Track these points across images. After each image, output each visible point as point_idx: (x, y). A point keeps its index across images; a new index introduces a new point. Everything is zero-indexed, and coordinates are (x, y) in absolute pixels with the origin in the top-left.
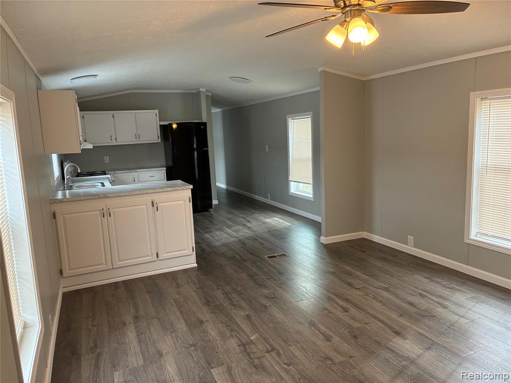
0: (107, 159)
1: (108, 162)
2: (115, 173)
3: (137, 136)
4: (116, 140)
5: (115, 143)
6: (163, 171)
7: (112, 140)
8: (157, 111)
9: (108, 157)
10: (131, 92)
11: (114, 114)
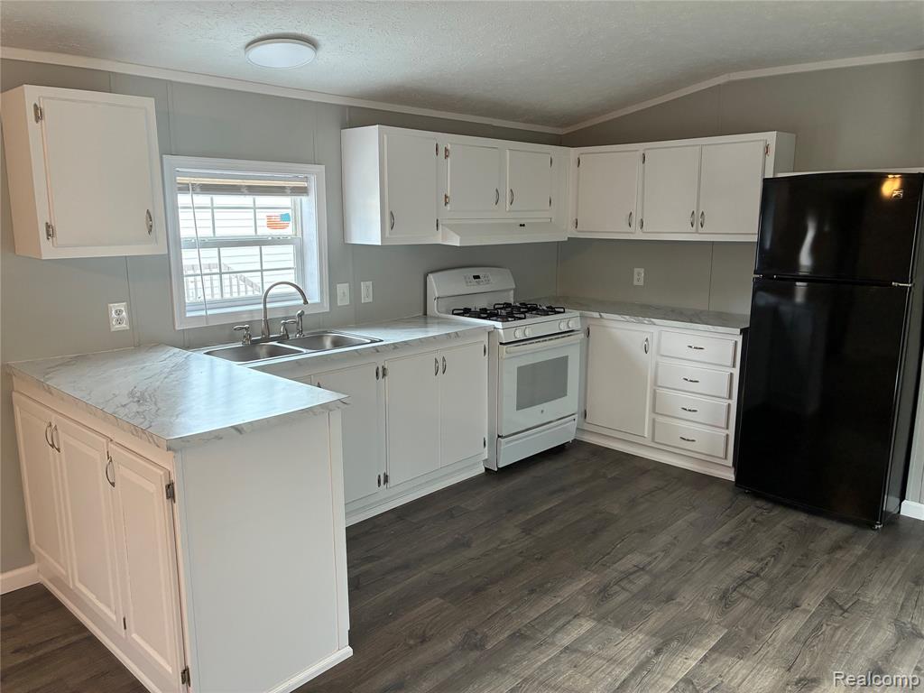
0: (639, 274)
1: (641, 283)
2: (602, 317)
3: (698, 219)
4: (642, 227)
5: (639, 235)
6: (730, 337)
7: (633, 225)
8: (771, 137)
9: (642, 271)
10: (726, 80)
11: (645, 150)
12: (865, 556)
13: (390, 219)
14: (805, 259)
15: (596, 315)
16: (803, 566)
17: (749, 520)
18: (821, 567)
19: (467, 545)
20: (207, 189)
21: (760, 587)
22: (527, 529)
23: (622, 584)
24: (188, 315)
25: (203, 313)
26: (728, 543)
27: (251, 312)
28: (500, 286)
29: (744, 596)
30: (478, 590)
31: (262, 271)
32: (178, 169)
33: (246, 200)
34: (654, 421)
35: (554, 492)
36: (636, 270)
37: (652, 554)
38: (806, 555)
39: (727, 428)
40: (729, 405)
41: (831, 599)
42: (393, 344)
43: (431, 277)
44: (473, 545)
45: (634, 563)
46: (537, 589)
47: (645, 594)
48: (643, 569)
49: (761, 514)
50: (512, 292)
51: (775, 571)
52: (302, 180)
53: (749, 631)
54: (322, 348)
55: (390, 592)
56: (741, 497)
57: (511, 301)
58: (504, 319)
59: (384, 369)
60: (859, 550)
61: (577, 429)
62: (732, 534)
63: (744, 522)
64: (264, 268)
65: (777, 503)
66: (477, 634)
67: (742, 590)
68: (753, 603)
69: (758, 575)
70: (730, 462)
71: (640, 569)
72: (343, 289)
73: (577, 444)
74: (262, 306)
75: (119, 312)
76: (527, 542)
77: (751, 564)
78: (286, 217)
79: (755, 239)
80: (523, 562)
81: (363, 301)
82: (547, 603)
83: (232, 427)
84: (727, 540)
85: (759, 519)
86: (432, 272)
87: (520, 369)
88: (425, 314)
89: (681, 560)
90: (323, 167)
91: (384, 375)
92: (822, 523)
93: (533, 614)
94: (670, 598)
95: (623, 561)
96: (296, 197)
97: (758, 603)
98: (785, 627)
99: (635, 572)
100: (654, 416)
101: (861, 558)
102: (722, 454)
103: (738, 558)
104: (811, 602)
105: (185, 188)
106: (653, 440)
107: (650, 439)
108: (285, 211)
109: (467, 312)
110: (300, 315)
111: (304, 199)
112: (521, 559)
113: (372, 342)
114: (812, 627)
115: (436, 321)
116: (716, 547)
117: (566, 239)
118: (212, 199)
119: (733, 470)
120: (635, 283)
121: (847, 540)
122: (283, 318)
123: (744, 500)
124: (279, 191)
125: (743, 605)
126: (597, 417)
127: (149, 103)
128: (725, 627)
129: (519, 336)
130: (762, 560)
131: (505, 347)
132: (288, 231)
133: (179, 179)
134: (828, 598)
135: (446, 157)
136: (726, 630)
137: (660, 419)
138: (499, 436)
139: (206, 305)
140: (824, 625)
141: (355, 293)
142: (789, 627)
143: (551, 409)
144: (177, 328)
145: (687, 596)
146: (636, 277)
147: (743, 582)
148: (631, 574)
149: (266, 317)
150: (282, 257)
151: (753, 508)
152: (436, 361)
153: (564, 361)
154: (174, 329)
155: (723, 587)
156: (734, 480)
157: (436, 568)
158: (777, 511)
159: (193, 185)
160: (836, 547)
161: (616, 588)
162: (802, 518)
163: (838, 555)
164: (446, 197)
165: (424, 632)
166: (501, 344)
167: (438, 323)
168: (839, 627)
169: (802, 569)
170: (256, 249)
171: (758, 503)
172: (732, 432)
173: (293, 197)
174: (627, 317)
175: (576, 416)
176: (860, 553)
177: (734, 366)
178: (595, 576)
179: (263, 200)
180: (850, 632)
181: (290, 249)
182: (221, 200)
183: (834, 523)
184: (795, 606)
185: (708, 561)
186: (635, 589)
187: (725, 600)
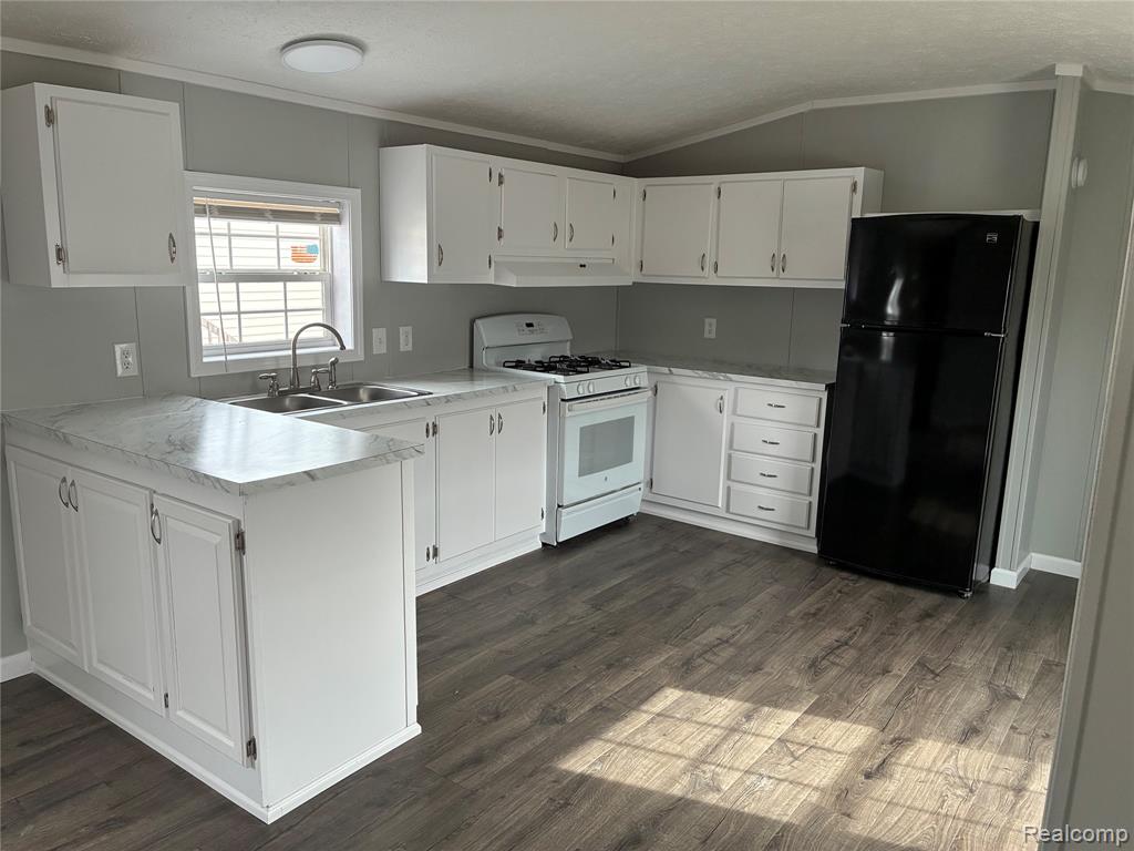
0: (710, 325)
1: (713, 336)
2: (671, 373)
3: (779, 262)
4: (716, 270)
5: (712, 280)
6: (815, 394)
7: (706, 269)
8: (859, 173)
9: (714, 321)
10: (810, 108)
11: (720, 183)
12: (956, 623)
13: (437, 255)
14: (892, 309)
15: (666, 370)
16: (893, 634)
17: (835, 591)
18: (910, 635)
19: (532, 622)
20: (225, 212)
21: (849, 655)
22: (597, 605)
23: (707, 656)
24: (205, 360)
25: (222, 358)
26: (814, 615)
27: (277, 358)
28: (555, 336)
29: (833, 663)
30: (550, 666)
31: (286, 311)
32: (195, 188)
33: (267, 227)
34: (729, 488)
35: (624, 566)
36: (707, 321)
37: (736, 627)
38: (896, 624)
39: (810, 495)
40: (813, 469)
41: (922, 664)
42: (446, 397)
43: (478, 322)
44: (539, 622)
45: (717, 635)
46: (615, 665)
47: (730, 666)
48: (727, 642)
49: (847, 585)
50: (568, 343)
51: (864, 640)
52: (333, 206)
53: (841, 696)
54: (360, 401)
55: (453, 670)
56: (825, 569)
57: (568, 354)
58: (565, 373)
59: (435, 426)
60: (948, 618)
61: (643, 500)
62: (819, 606)
63: (830, 593)
64: (289, 308)
65: (863, 573)
66: (555, 709)
67: (832, 658)
68: (843, 670)
69: (846, 644)
70: (812, 532)
71: (723, 642)
72: (379, 334)
73: (642, 517)
74: (290, 352)
75: (125, 354)
76: (598, 618)
77: (839, 633)
78: (312, 249)
79: (842, 285)
80: (597, 637)
81: (402, 350)
82: (626, 678)
83: (305, 472)
84: (813, 611)
85: (846, 590)
86: (479, 318)
87: (582, 429)
88: (471, 366)
89: (767, 632)
90: (359, 191)
91: (435, 433)
92: (910, 592)
93: (614, 688)
94: (757, 668)
95: (705, 634)
96: (325, 226)
97: (849, 669)
98: (877, 691)
99: (717, 645)
100: (730, 483)
101: (949, 626)
102: (804, 524)
103: (824, 628)
104: (902, 667)
105: (202, 211)
106: (728, 511)
107: (725, 509)
108: (311, 243)
109: (519, 364)
110: (333, 364)
111: (336, 228)
112: (593, 635)
113: (420, 394)
114: (903, 693)
115: (485, 374)
116: (802, 618)
117: (631, 284)
118: (229, 225)
119: (815, 542)
120: (706, 335)
121: (936, 608)
122: (314, 367)
123: (827, 572)
124: (307, 217)
125: (834, 672)
126: (666, 487)
127: (173, 108)
128: (816, 693)
129: (583, 392)
130: (850, 629)
131: (567, 404)
132: (316, 266)
133: (198, 200)
134: (919, 663)
135: (501, 183)
136: (818, 696)
137: (735, 486)
138: (559, 506)
139: (226, 350)
140: (917, 690)
141: (393, 340)
142: (880, 692)
143: (616, 476)
144: (192, 375)
145: (775, 665)
146: (707, 328)
147: (831, 650)
148: (714, 646)
149: (295, 364)
150: (309, 294)
151: (838, 580)
152: (492, 418)
153: (630, 421)
154: (189, 376)
155: (812, 656)
156: (816, 552)
157: (500, 646)
158: (863, 582)
159: (210, 206)
160: (927, 615)
161: (700, 661)
162: (889, 588)
163: (928, 622)
164: (500, 230)
165: (497, 708)
166: (563, 400)
167: (488, 376)
168: (930, 691)
169: (891, 637)
170: (281, 284)
171: (844, 574)
172: (815, 499)
173: (322, 226)
174: (700, 372)
175: (641, 486)
176: (949, 621)
177: (818, 426)
178: (677, 649)
179: (287, 228)
180: (943, 695)
181: (317, 286)
182: (239, 225)
183: (922, 592)
184: (886, 671)
185: (793, 633)
186: (719, 660)
187: (814, 668)
